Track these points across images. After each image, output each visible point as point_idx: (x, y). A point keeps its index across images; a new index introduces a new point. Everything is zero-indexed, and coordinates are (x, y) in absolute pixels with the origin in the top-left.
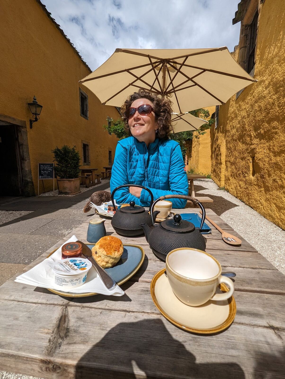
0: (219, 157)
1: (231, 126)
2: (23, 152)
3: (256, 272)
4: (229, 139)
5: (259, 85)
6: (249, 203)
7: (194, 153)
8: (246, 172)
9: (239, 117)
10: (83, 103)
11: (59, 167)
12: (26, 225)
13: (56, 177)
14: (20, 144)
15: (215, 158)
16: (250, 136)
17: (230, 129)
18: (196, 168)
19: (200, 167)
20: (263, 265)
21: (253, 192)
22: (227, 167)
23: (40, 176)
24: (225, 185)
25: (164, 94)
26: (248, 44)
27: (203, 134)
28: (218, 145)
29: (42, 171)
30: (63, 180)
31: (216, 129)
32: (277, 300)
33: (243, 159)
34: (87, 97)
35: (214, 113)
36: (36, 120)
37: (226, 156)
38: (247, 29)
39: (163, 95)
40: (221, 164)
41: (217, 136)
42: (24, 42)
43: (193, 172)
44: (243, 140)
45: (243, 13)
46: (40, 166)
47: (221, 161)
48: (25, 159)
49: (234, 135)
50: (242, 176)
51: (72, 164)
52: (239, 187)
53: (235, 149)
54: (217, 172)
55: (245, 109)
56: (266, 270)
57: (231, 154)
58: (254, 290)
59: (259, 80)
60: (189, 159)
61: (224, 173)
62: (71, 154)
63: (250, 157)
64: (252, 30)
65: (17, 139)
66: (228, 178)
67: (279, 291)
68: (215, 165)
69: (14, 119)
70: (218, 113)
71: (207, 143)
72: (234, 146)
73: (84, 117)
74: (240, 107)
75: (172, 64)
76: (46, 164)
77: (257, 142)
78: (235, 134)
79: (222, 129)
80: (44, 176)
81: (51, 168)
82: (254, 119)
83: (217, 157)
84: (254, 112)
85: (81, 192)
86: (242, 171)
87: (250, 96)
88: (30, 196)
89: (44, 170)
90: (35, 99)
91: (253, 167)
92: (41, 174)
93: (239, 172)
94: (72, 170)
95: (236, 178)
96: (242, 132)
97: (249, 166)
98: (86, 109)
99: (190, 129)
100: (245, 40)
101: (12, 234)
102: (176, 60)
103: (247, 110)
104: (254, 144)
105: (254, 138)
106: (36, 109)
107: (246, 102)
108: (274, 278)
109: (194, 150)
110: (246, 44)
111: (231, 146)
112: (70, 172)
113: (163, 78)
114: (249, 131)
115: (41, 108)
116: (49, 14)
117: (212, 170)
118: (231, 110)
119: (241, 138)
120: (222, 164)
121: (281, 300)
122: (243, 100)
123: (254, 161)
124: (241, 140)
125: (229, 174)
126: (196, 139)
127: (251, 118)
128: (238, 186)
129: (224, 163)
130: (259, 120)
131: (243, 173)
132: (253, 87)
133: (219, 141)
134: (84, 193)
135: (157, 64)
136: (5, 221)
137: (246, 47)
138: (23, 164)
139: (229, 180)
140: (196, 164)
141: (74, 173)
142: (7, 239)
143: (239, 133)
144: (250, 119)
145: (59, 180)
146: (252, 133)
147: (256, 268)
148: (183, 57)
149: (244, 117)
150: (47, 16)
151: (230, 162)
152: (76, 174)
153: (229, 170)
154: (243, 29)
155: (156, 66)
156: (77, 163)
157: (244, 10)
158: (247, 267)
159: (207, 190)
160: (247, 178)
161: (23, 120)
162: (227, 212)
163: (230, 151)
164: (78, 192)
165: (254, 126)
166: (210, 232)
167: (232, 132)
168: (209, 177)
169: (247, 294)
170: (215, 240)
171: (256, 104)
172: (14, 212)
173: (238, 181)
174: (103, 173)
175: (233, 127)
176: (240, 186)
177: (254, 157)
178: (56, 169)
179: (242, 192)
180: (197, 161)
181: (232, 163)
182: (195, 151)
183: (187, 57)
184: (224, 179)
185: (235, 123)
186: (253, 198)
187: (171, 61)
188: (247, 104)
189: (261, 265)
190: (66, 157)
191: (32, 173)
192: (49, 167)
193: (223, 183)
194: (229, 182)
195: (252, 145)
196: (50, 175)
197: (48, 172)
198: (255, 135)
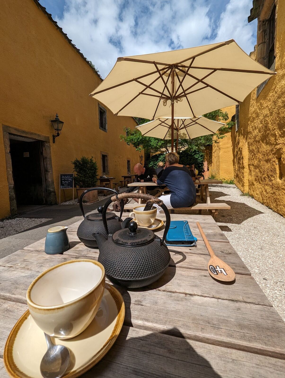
0: (241, 161)
1: (252, 126)
2: (47, 164)
3: (235, 307)
4: (251, 141)
5: (282, 79)
6: (278, 210)
7: (214, 159)
8: (272, 176)
9: (261, 116)
10: (102, 117)
11: (78, 177)
12: (43, 232)
13: (75, 187)
14: (44, 158)
15: (237, 162)
16: (275, 135)
17: (251, 130)
18: (217, 173)
19: (221, 172)
20: (250, 296)
21: (281, 197)
22: (250, 171)
23: (62, 186)
24: (249, 190)
25: (174, 98)
26: (268, 39)
27: (222, 138)
28: (240, 148)
29: (63, 181)
30: (82, 189)
31: (237, 131)
32: (251, 365)
33: (268, 161)
34: (105, 111)
35: (234, 115)
36: (58, 135)
37: (249, 159)
38: (265, 24)
39: (172, 99)
40: (243, 168)
41: (238, 139)
42: (48, 67)
43: (214, 178)
44: (267, 141)
45: (259, 9)
46: (61, 177)
47: (244, 165)
48: (48, 171)
49: (256, 136)
50: (267, 180)
51: (89, 174)
52: (265, 193)
53: (258, 151)
54: (240, 177)
55: (267, 107)
56: (252, 305)
57: (254, 156)
58: (219, 340)
59: (281, 73)
60: (209, 165)
61: (247, 177)
62: (89, 164)
63: (276, 159)
64: (270, 25)
65: (42, 153)
66: (252, 183)
67: (260, 345)
68: (238, 170)
69: (39, 135)
70: (238, 115)
71: (228, 147)
72: (257, 148)
73: (103, 130)
74: (261, 105)
75: (181, 68)
76: (66, 175)
77: (283, 142)
78: (258, 135)
79: (242, 131)
80: (65, 186)
81: (71, 179)
82: (278, 117)
83: (239, 161)
84: (278, 109)
85: (99, 200)
86: (268, 174)
87: (272, 93)
88: (52, 205)
89: (65, 180)
90: (57, 117)
91: (280, 169)
92: (62, 184)
93: (264, 176)
94: (89, 180)
95: (261, 182)
96: (265, 131)
97: (275, 168)
98: (104, 122)
99: (208, 133)
100: (263, 35)
101: (30, 240)
102: (183, 64)
103: (270, 107)
104: (279, 144)
105: (279, 137)
106: (58, 125)
107: (267, 99)
108: (260, 320)
109: (214, 155)
110: (265, 39)
111: (254, 148)
112: (87, 181)
113: (172, 83)
114: (273, 130)
115: (62, 124)
116: (70, 41)
117: (234, 175)
118: (252, 109)
119: (264, 138)
120: (245, 168)
121: (258, 365)
122: (265, 98)
123: (281, 163)
124: (265, 141)
125: (253, 178)
126: (216, 144)
127: (275, 115)
128: (264, 191)
129: (247, 167)
130: (283, 117)
131: (269, 177)
132: (275, 82)
133: (241, 144)
134: (101, 201)
135: (165, 70)
136: (26, 228)
137: (265, 42)
138: (46, 175)
139: (254, 185)
140: (217, 169)
141: (92, 182)
142: (24, 245)
143: (262, 133)
144: (273, 117)
145: (78, 189)
146: (276, 132)
147: (237, 301)
148: (190, 59)
149: (266, 115)
150: (69, 43)
151: (253, 165)
152: (93, 183)
153: (252, 174)
154: (260, 25)
155: (165, 72)
156: (95, 173)
157: (260, 6)
158: (225, 298)
159: (229, 196)
160: (274, 182)
161: (47, 136)
162: (249, 219)
163: (253, 154)
164: (96, 200)
165: (278, 124)
166: (194, 244)
167: (254, 133)
168: (231, 183)
169: (203, 347)
170: (196, 255)
171: (280, 100)
172: (36, 219)
173: (263, 186)
174: (121, 182)
175: (255, 128)
176: (266, 191)
177: (280, 158)
178: (75, 179)
179: (269, 198)
180: (218, 166)
181: (255, 166)
182: (216, 156)
183: (194, 58)
184: (248, 184)
185: (257, 123)
186: (282, 204)
187: (179, 65)
188: (269, 101)
189: (247, 296)
190: (84, 167)
191: (54, 183)
192: (69, 177)
193: (246, 189)
194: (254, 187)
195: (277, 145)
196: (70, 185)
197: (68, 182)
198: (280, 134)
